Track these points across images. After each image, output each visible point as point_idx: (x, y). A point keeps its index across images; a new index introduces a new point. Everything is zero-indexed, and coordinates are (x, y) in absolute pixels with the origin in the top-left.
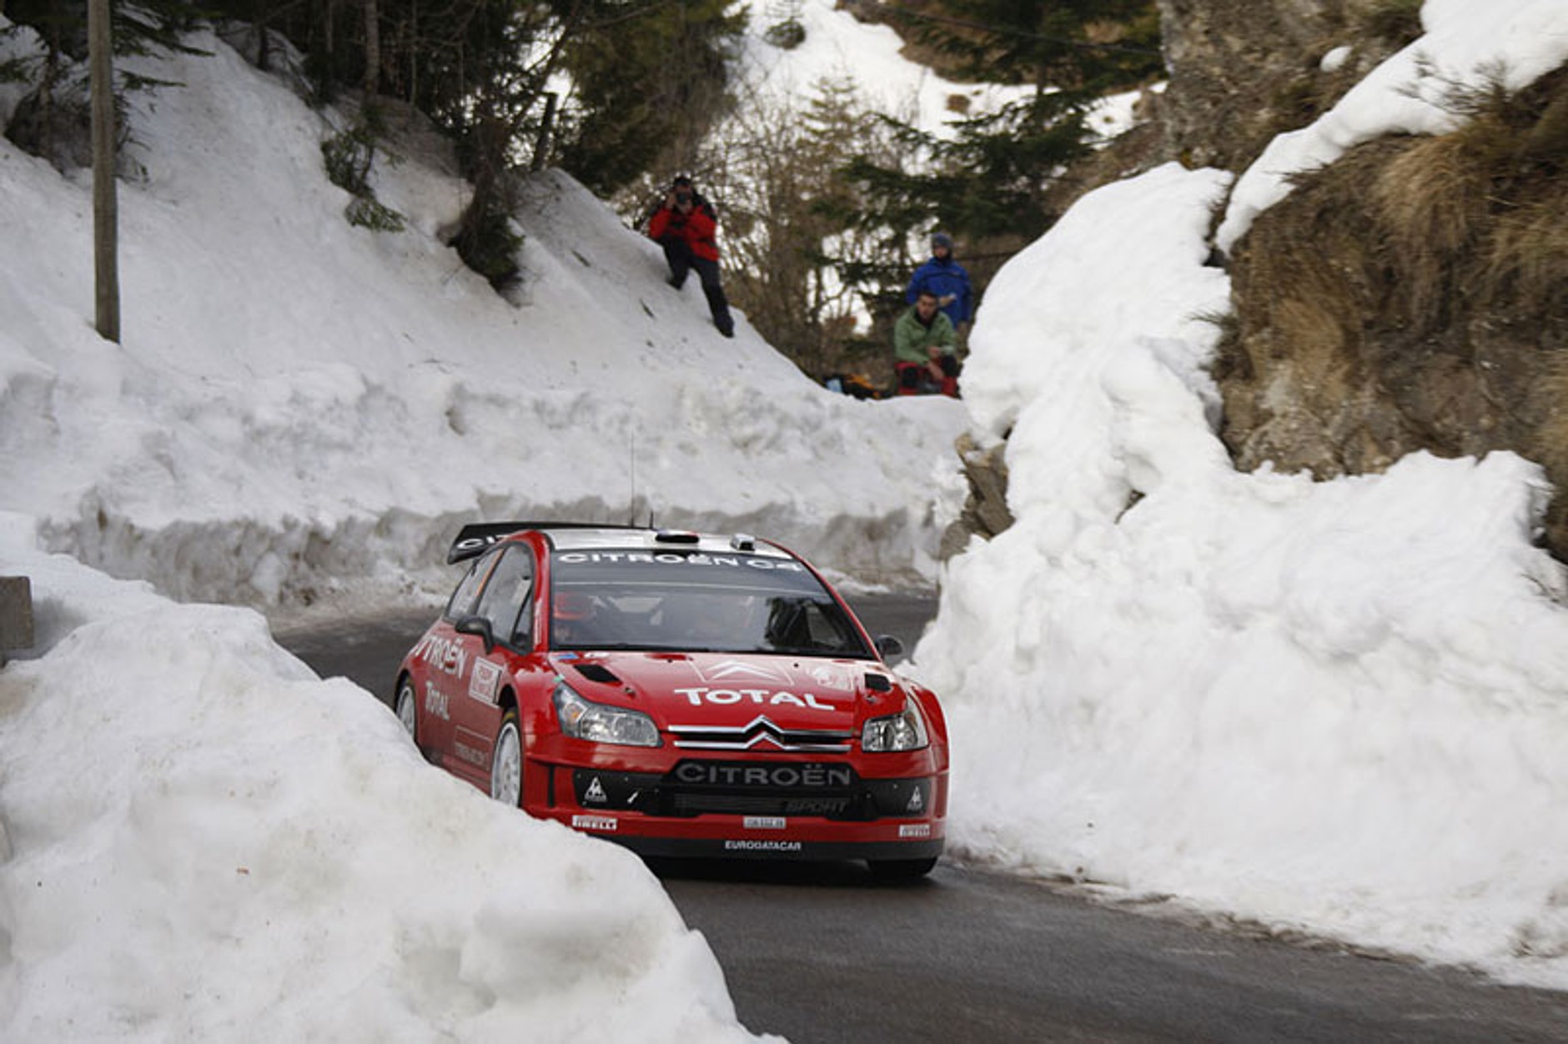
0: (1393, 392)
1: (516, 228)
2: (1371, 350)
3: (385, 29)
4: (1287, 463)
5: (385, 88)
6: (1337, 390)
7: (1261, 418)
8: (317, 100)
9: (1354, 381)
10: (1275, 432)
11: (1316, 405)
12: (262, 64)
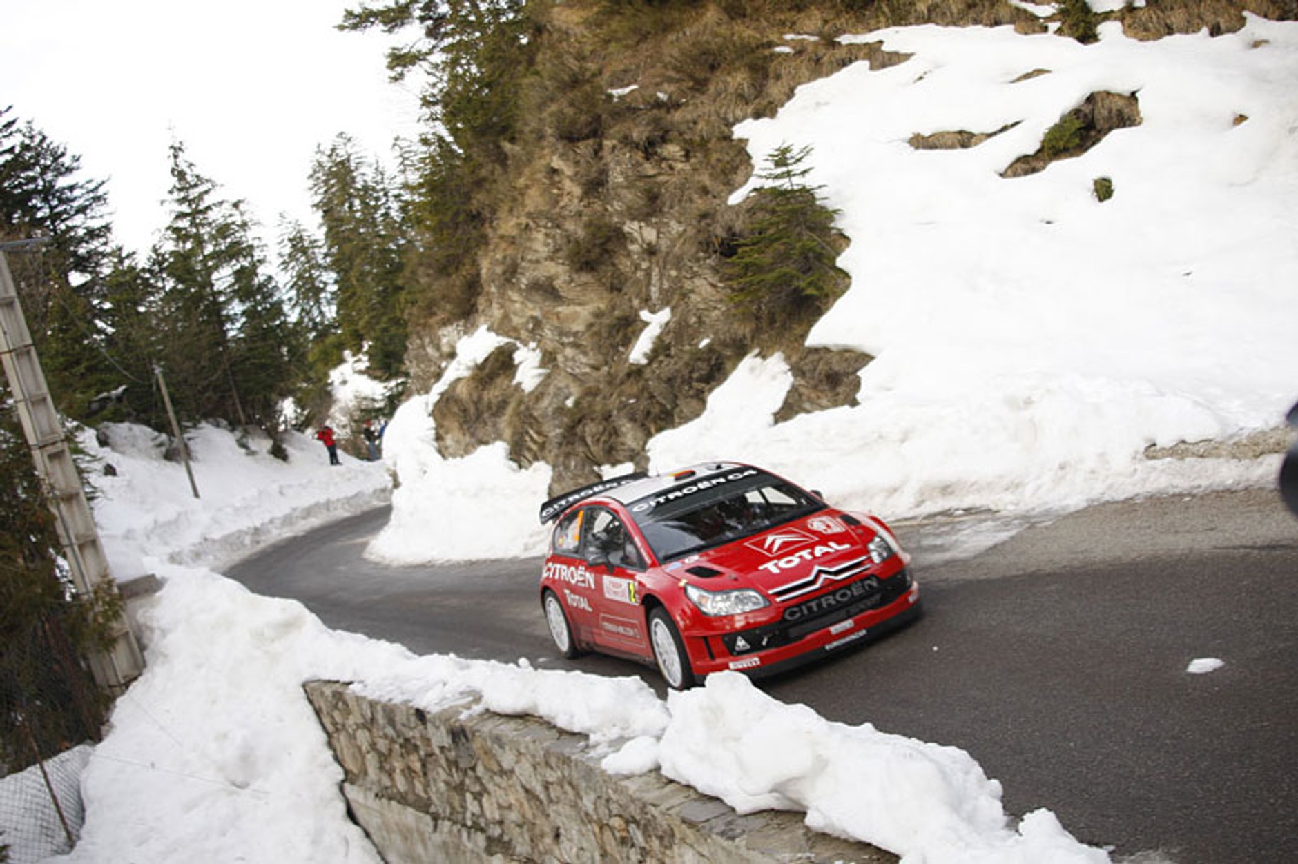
0: (473, 435)
1: (284, 446)
2: (465, 427)
3: (244, 410)
4: (454, 455)
5: (247, 423)
6: (461, 437)
7: (447, 448)
8: (233, 430)
9: (464, 435)
10: (451, 450)
11: (458, 442)
12: (218, 426)
